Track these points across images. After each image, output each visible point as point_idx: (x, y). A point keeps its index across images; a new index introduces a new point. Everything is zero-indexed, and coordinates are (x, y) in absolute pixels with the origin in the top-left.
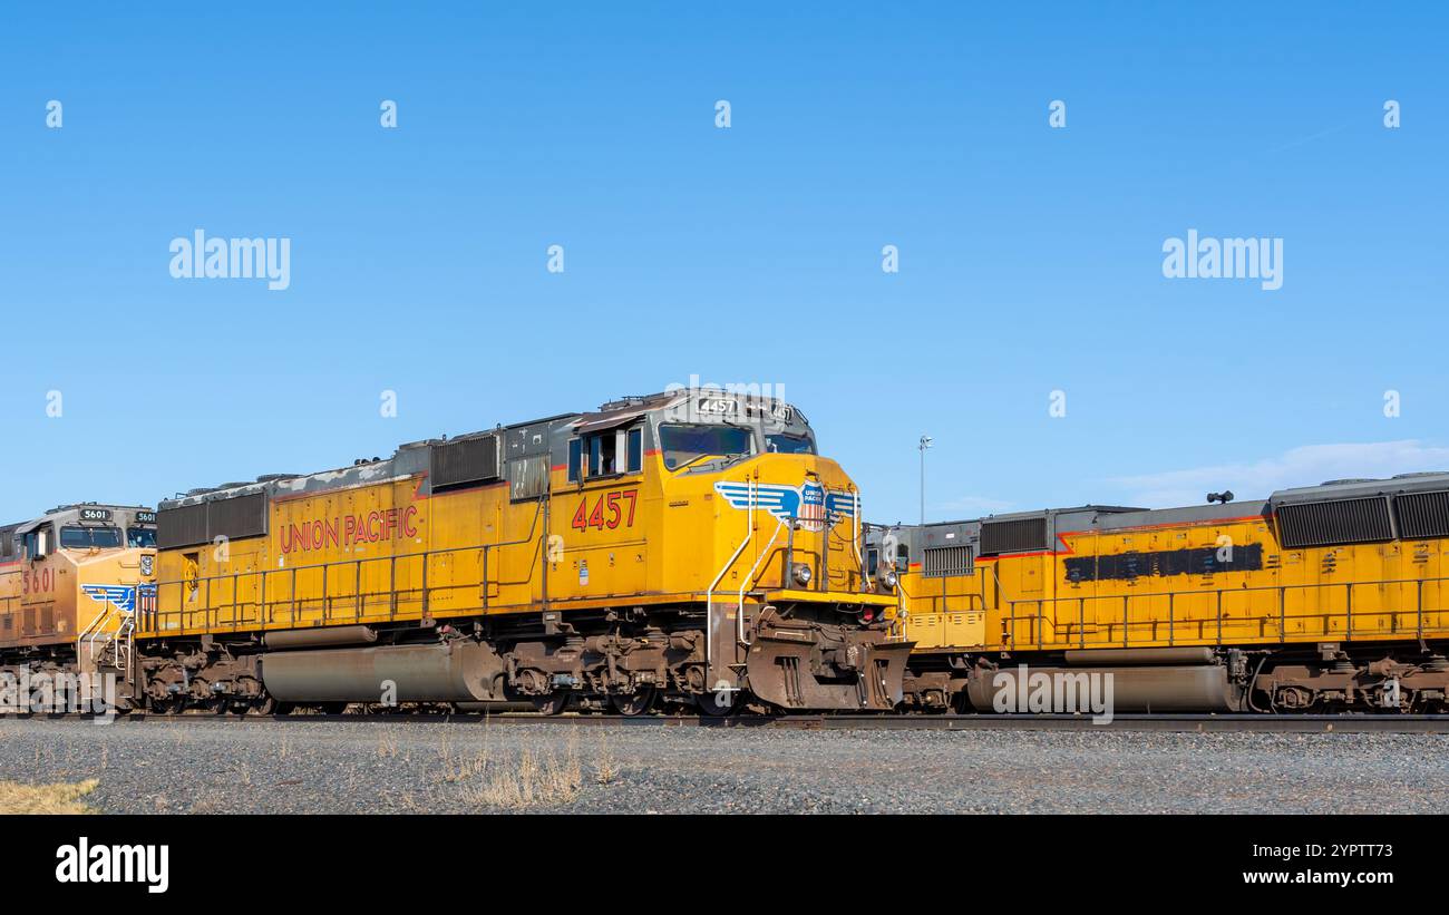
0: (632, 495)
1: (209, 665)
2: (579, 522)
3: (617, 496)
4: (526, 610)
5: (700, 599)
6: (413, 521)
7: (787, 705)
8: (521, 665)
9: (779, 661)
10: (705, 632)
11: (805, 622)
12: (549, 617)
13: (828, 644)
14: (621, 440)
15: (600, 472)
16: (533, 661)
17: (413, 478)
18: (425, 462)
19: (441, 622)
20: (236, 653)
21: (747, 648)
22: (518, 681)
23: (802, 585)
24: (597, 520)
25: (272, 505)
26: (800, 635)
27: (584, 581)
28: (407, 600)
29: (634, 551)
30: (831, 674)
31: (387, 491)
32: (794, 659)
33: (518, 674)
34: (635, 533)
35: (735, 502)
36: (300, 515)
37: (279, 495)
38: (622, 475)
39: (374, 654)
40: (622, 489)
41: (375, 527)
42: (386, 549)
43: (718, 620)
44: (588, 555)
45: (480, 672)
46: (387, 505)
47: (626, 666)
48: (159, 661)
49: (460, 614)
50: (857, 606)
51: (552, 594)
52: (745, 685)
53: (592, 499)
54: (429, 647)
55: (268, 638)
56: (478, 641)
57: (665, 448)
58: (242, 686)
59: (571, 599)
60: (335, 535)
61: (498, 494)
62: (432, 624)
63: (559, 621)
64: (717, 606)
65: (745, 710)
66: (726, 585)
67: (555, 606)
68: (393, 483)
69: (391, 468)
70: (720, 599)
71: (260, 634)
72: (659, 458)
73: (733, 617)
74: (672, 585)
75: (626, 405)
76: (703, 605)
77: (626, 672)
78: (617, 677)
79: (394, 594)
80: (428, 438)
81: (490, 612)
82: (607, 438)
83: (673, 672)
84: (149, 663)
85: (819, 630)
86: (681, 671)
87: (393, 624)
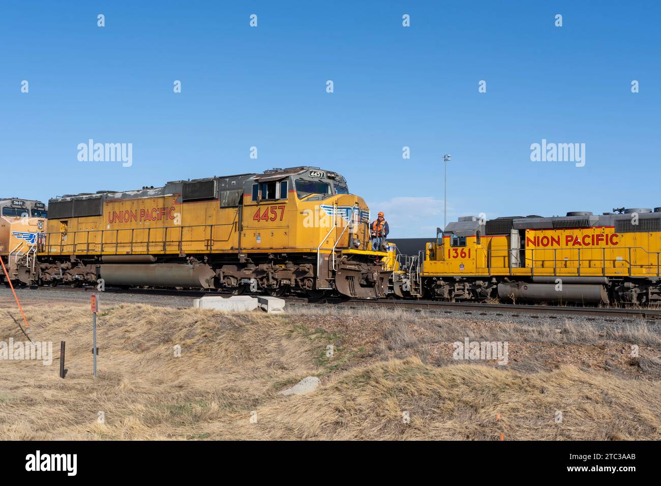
0: (282, 208)
1: (73, 268)
2: (257, 217)
3: (275, 208)
4: (227, 252)
5: (315, 251)
6: (173, 213)
7: (350, 296)
8: (226, 274)
9: (347, 278)
10: (315, 264)
11: (355, 262)
12: (241, 256)
13: (364, 271)
14: (278, 186)
15: (267, 198)
16: (231, 273)
17: (174, 196)
18: (180, 190)
19: (189, 255)
20: (85, 263)
21: (334, 273)
22: (224, 281)
23: (356, 247)
24: (266, 217)
25: (104, 203)
26: (353, 267)
27: (258, 241)
28: (170, 245)
29: (283, 231)
30: (365, 283)
31: (161, 200)
32: (352, 277)
33: (224, 277)
34: (283, 223)
36: (117, 208)
37: (108, 199)
38: (278, 199)
39: (156, 266)
40: (277, 205)
41: (155, 214)
42: (160, 224)
43: (321, 260)
44: (261, 231)
45: (206, 276)
46: (161, 206)
47: (276, 277)
48: (47, 265)
49: (198, 252)
50: (375, 256)
51: (243, 246)
52: (334, 287)
53: (263, 209)
54: (182, 265)
55: (103, 258)
56: (205, 263)
57: (298, 189)
58: (89, 277)
59: (252, 249)
60: (135, 217)
61: (215, 204)
62: (184, 256)
63: (246, 257)
64: (321, 254)
66: (325, 247)
67: (244, 251)
68: (164, 197)
69: (163, 190)
70: (323, 252)
71: (99, 256)
72: (295, 194)
73: (327, 259)
74: (301, 244)
75: (276, 171)
76: (316, 254)
77: (276, 280)
78: (272, 281)
79: (165, 243)
80: (181, 180)
81: (213, 252)
82: (271, 185)
83: (298, 280)
84: (43, 266)
85: (360, 265)
86: (302, 280)
87: (165, 255)
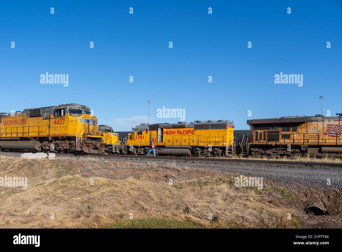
0: (64, 119)
2: (55, 123)
3: (62, 119)
4: (46, 136)
5: (75, 136)
6: (26, 121)
7: (88, 153)
8: (44, 145)
9: (87, 146)
10: (75, 141)
11: (91, 140)
13: (94, 144)
14: (62, 111)
15: (59, 116)
16: (47, 144)
17: (27, 115)
18: (29, 112)
19: (31, 137)
21: (82, 144)
22: (44, 147)
23: (91, 134)
24: (58, 123)
26: (90, 142)
27: (56, 132)
28: (25, 134)
29: (64, 128)
30: (94, 148)
31: (22, 116)
32: (90, 146)
33: (44, 146)
34: (64, 125)
35: (81, 121)
37: (3, 116)
38: (62, 116)
39: (20, 142)
40: (62, 118)
41: (20, 122)
42: (22, 125)
43: (78, 139)
44: (56, 128)
45: (37, 145)
46: (22, 118)
47: (62, 146)
49: (34, 136)
50: (98, 138)
51: (50, 134)
52: (82, 149)
53: (57, 120)
54: (29, 141)
55: (1, 139)
56: (37, 141)
57: (69, 112)
59: (53, 135)
60: (13, 123)
61: (41, 118)
62: (30, 138)
63: (51, 138)
64: (78, 137)
65: (82, 153)
66: (79, 134)
67: (51, 136)
69: (23, 113)
70: (78, 136)
72: (69, 114)
73: (80, 139)
74: (70, 133)
75: (63, 105)
76: (76, 137)
77: (62, 147)
78: (61, 147)
79: (23, 133)
80: (29, 109)
81: (40, 136)
82: (60, 111)
83: (70, 147)
85: (93, 141)
86: (71, 147)
87: (23, 137)
